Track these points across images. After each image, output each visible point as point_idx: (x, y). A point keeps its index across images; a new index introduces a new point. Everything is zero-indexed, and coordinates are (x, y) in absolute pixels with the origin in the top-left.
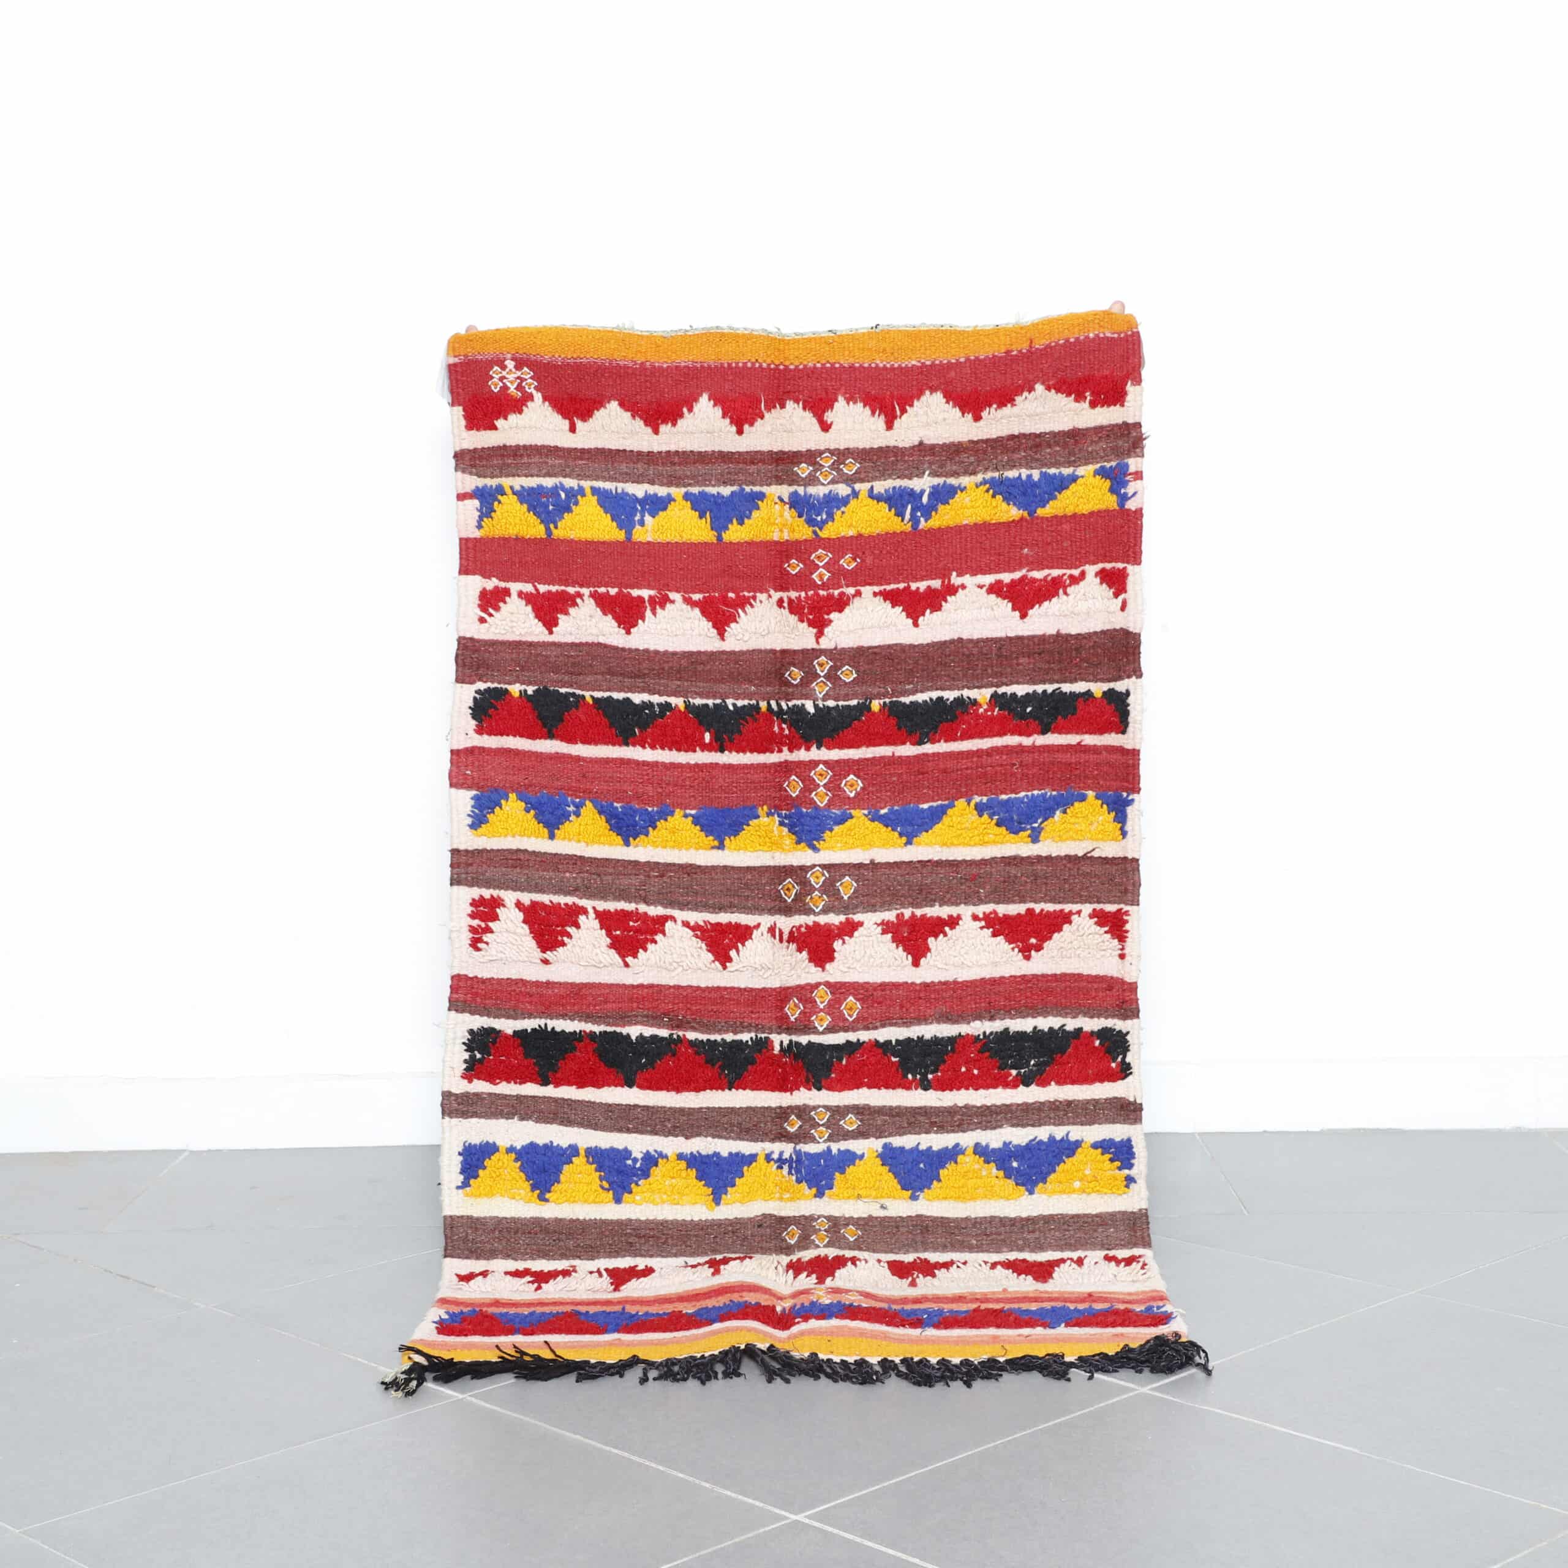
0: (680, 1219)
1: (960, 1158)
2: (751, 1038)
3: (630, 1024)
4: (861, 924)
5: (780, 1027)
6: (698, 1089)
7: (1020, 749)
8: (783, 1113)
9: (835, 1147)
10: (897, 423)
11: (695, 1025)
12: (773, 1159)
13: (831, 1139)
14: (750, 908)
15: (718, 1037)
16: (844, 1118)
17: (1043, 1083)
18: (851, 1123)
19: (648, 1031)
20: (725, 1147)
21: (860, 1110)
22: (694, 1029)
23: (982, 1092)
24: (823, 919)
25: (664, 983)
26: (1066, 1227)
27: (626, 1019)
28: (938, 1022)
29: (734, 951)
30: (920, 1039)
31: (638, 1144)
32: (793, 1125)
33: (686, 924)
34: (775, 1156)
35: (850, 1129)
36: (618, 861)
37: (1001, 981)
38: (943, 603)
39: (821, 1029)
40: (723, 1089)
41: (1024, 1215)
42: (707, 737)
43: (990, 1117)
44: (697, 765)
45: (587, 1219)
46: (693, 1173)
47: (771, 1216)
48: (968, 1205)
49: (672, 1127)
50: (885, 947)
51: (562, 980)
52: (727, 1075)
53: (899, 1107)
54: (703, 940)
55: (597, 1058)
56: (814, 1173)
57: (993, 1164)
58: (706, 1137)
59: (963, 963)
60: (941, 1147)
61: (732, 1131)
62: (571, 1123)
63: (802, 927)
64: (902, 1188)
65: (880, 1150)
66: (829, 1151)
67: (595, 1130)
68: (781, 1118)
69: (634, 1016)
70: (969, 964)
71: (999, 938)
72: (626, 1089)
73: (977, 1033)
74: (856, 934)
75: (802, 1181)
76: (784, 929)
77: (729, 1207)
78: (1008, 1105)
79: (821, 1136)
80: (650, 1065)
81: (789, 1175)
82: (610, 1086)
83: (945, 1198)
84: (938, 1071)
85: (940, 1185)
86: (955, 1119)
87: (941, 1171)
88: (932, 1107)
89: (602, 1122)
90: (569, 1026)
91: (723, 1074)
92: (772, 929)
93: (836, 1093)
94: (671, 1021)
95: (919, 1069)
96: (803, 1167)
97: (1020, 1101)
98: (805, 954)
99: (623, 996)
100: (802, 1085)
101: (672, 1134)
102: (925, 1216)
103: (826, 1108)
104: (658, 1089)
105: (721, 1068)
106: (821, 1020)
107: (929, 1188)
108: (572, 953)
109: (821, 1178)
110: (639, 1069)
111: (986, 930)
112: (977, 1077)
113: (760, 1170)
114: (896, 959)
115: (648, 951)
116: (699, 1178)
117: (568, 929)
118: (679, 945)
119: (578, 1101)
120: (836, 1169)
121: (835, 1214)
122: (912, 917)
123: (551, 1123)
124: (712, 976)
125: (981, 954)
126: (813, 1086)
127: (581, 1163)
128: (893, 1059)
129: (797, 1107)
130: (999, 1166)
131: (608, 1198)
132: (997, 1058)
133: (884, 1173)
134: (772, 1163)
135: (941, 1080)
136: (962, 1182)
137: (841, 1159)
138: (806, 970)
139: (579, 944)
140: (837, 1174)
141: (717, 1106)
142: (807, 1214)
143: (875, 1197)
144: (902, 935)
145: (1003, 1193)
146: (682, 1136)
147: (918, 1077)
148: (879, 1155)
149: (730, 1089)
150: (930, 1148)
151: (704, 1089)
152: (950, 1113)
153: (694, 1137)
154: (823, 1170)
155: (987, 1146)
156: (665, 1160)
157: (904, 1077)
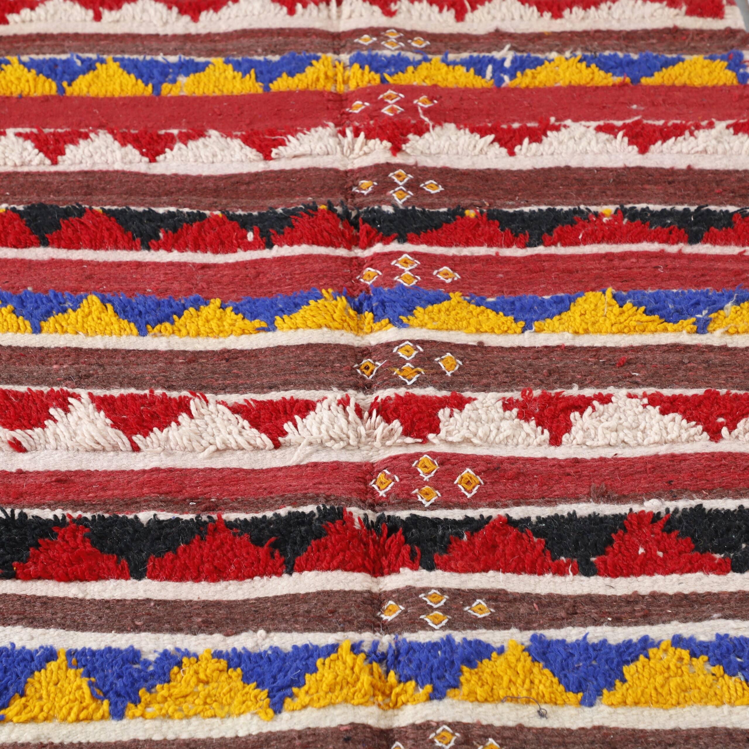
1: (652, 652)
2: (319, 509)
3: (140, 509)
5: (364, 502)
6: (240, 577)
7: (661, 255)
8: (375, 599)
9: (458, 637)
10: (469, 16)
11: (236, 504)
12: (363, 651)
13: (450, 625)
15: (269, 514)
16: (470, 604)
18: (480, 609)
19: (166, 516)
20: (287, 641)
22: (234, 509)
23: (675, 577)
24: (418, 392)
25: (189, 466)
27: (134, 504)
28: (597, 502)
30: (572, 515)
31: (151, 644)
32: (391, 612)
33: (222, 404)
34: (366, 648)
35: (480, 616)
36: (129, 351)
37: (683, 458)
38: (544, 138)
39: (427, 504)
40: (279, 574)
42: (250, 236)
43: (691, 607)
44: (237, 264)
45: (67, 742)
46: (236, 673)
47: (365, 727)
48: (672, 712)
49: (203, 622)
50: (509, 422)
51: (41, 469)
52: (283, 553)
53: (550, 596)
54: (244, 418)
55: (88, 544)
56: (428, 666)
57: (706, 658)
58: (255, 631)
59: (623, 441)
60: (621, 641)
61: (296, 622)
62: (46, 624)
63: (389, 398)
64: (568, 689)
65: (527, 643)
66: (449, 640)
67: (83, 630)
68: (372, 604)
69: (145, 501)
70: (632, 443)
71: (671, 415)
72: (132, 581)
73: (656, 512)
74: (467, 406)
75: (408, 679)
76: (362, 404)
77: (296, 714)
78: (715, 594)
79: (437, 621)
80: (169, 549)
81: (387, 672)
82: (107, 579)
83: (636, 704)
84: (605, 553)
85: (626, 685)
86: (637, 608)
87: (625, 669)
88: (600, 596)
89: (94, 621)
90: (47, 514)
91: (277, 553)
92: (344, 403)
93: (456, 575)
94: (198, 504)
95: (576, 549)
96: (410, 661)
97: (732, 589)
98: (396, 424)
99: (129, 482)
100: (404, 565)
101: (203, 631)
102: (608, 728)
103: (442, 591)
104: (182, 578)
105: (274, 545)
106: (427, 494)
107: (609, 690)
108: (55, 434)
109: (439, 673)
110: (152, 556)
111: (649, 407)
112: (664, 560)
113: (344, 663)
114: (528, 435)
115: (165, 430)
116: (246, 679)
117: (52, 411)
118: (211, 425)
119: (58, 598)
120: (462, 663)
121: (465, 720)
122: (543, 396)
123: (14, 624)
124: (259, 455)
125: (648, 432)
126: (420, 565)
127: (59, 668)
128: (535, 540)
129: (397, 591)
130: (714, 661)
131: (101, 712)
132: (689, 538)
133: (536, 670)
134: (362, 656)
135: (609, 561)
136: (660, 679)
137: (469, 649)
138: (399, 441)
139: (67, 426)
140: (465, 669)
141: (271, 595)
142: (418, 722)
143: (528, 701)
144: (532, 411)
145: (727, 695)
146: (220, 632)
147: (575, 560)
148: (527, 650)
149: (289, 573)
150: (605, 641)
151: (251, 576)
152: (628, 602)
153: (238, 633)
154: (441, 663)
155: (691, 639)
156: (193, 660)
157: (553, 560)
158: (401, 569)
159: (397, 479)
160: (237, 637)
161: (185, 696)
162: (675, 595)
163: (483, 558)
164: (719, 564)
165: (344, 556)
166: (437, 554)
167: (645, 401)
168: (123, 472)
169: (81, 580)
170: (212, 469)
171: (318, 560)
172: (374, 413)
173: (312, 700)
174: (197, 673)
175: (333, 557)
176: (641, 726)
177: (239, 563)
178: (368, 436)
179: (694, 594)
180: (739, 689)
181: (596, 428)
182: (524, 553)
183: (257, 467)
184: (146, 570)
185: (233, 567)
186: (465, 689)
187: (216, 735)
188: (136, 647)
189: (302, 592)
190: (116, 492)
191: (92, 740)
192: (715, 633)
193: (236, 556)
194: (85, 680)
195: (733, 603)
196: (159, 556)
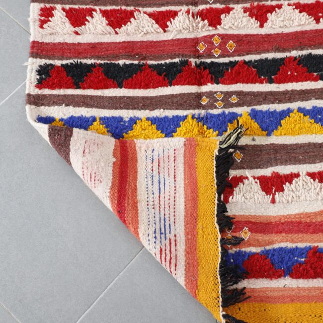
1: (291, 114)
2: (180, 60)
3: (119, 59)
4: (233, 9)
5: (195, 55)
6: (154, 87)
8: (199, 96)
9: (227, 111)
11: (151, 57)
12: (195, 118)
13: (224, 107)
14: (176, 3)
15: (163, 62)
16: (231, 97)
18: (234, 99)
19: (128, 62)
20: (170, 113)
21: (239, 94)
22: (151, 60)
23: (300, 83)
24: (214, 6)
25: (135, 40)
27: (117, 57)
28: (275, 52)
29: (169, 22)
30: (266, 59)
31: (126, 114)
32: (205, 101)
33: (145, 13)
34: (196, 116)
35: (234, 102)
37: (306, 32)
39: (217, 56)
40: (167, 86)
43: (305, 95)
46: (154, 126)
48: (296, 137)
49: (143, 105)
50: (246, 18)
51: (85, 42)
52: (168, 79)
53: (258, 92)
54: (153, 19)
55: (103, 75)
56: (217, 124)
57: (308, 116)
58: (160, 109)
59: (285, 25)
60: (281, 110)
61: (173, 106)
62: (91, 106)
63: (203, 10)
64: (262, 130)
65: (250, 112)
66: (224, 113)
67: (104, 109)
69: (121, 55)
70: (288, 26)
71: (303, 13)
72: (119, 89)
73: (295, 56)
74: (231, 12)
75: (210, 128)
76: (194, 11)
78: (313, 90)
79: (220, 105)
80: (130, 77)
81: (204, 125)
82: (111, 88)
83: (285, 135)
84: (277, 74)
85: (282, 128)
86: (287, 96)
87: (282, 121)
88: (274, 92)
89: (107, 105)
90: (89, 62)
91: (166, 79)
92: (188, 12)
93: (226, 85)
94: (139, 57)
95: (267, 73)
96: (211, 121)
97: (319, 87)
98: (206, 21)
99: (115, 47)
100: (209, 82)
101: (143, 109)
102: (275, 144)
103: (222, 92)
104: (135, 88)
105: (165, 75)
106: (217, 52)
107: (276, 130)
108: (89, 28)
109: (221, 126)
111: (295, 10)
112: (297, 76)
113: (189, 123)
114: (252, 24)
115: (126, 26)
116: (158, 129)
117: (87, 18)
118: (142, 22)
119: (95, 96)
120: (228, 122)
122: (258, 5)
123: (82, 107)
124: (159, 35)
125: (294, 21)
126: (214, 82)
127: (97, 125)
128: (253, 69)
129: (206, 92)
130: (312, 118)
132: (306, 68)
133: (252, 123)
134: (195, 119)
135: (278, 78)
136: (293, 125)
137: (230, 116)
138: (207, 29)
139: (93, 24)
140: (229, 124)
141: (164, 94)
143: (250, 135)
144: (254, 13)
145: (315, 131)
146: (148, 109)
147: (267, 77)
148: (249, 115)
149: (171, 86)
150: (275, 110)
151: (158, 87)
152: (284, 94)
153: (154, 110)
154: (221, 122)
155: (304, 108)
156: (140, 121)
157: (259, 78)
158: (208, 84)
159: (206, 46)
161: (138, 135)
162: (300, 90)
163: (236, 78)
164: (315, 77)
165: (189, 80)
166: (220, 78)
167: (294, 7)
168: (113, 43)
169: (102, 89)
170: (143, 42)
171: (180, 81)
172: (199, 17)
174: (141, 126)
175: (185, 81)
176: (286, 143)
177: (153, 82)
178: (196, 26)
179: (306, 90)
180: (319, 128)
181: (276, 20)
182: (249, 75)
183: (158, 40)
184: (123, 85)
185: (152, 84)
188: (121, 116)
189: (175, 94)
190: (112, 52)
192: (312, 106)
193: (152, 80)
194: (106, 129)
195: (319, 93)
196: (127, 79)
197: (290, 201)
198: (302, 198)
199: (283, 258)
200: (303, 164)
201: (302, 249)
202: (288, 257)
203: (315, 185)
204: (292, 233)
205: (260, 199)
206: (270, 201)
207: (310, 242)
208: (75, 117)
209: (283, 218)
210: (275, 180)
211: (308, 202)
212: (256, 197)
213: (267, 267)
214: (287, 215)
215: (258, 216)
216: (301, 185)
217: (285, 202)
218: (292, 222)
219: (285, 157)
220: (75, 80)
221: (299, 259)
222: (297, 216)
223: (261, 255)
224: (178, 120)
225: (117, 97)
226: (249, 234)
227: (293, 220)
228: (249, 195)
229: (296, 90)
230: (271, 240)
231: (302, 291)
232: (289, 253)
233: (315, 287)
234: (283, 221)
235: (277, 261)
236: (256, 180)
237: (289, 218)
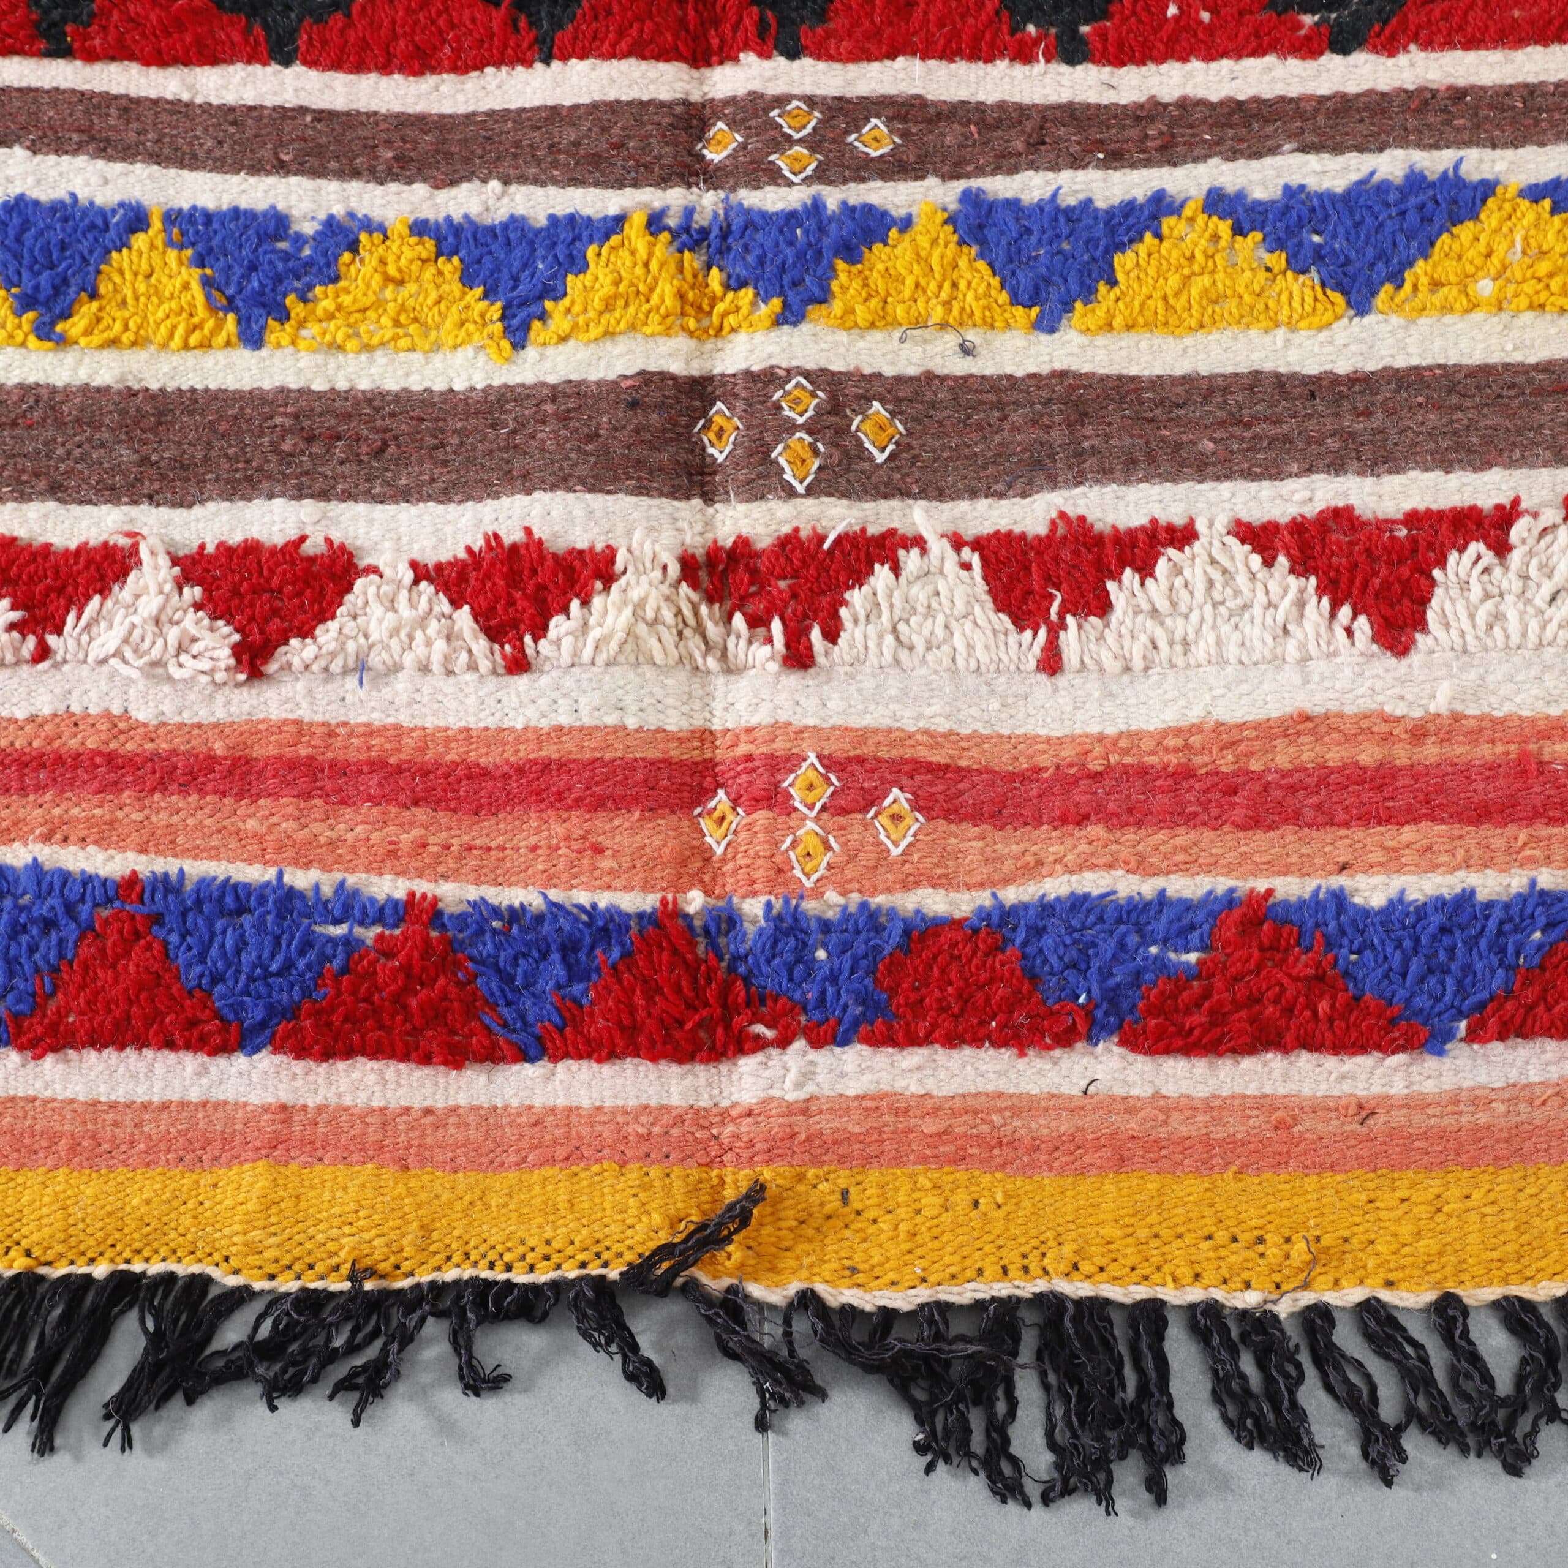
0: (416, 387)
1: (1168, 224)
6: (461, 66)
8: (694, 118)
9: (833, 197)
12: (666, 228)
13: (821, 176)
16: (858, 129)
17: (1390, 47)
18: (875, 139)
20: (539, 203)
21: (901, 111)
23: (1225, 65)
26: (1454, 399)
31: (306, 200)
32: (721, 146)
34: (672, 222)
35: (875, 154)
40: (528, 64)
41: (1342, 368)
43: (1247, 127)
45: (171, 387)
46: (451, 267)
47: (664, 376)
48: (1188, 341)
49: (396, 158)
52: (533, 24)
53: (1002, 106)
56: (778, 261)
57: (1258, 236)
58: (485, 181)
60: (1116, 201)
61: (555, 165)
62: (127, 153)
64: (1015, 300)
65: (953, 206)
66: (816, 206)
67: (192, 168)
68: (688, 128)
72: (274, 68)
75: (742, 284)
77: (550, 351)
78: (1291, 100)
79: (797, 167)
81: (709, 267)
82: (232, 63)
83: (1129, 328)
84: (1106, 15)
85: (1116, 291)
86: (1151, 131)
87: (1118, 259)
88: (1088, 106)
89: (209, 151)
93: (837, 66)
95: (1056, 9)
96: (746, 248)
97: (1324, 88)
100: (746, 47)
101: (395, 178)
102: (1078, 376)
103: (811, 101)
104: (359, 67)
105: (518, 6)
107: (1087, 303)
109: (795, 274)
110: (308, 20)
112: (1210, 29)
113: (633, 253)
116: (467, 280)
119: (147, 99)
120: (837, 254)
121: (836, 366)
123: (75, 152)
126: (776, 47)
127: (152, 247)
129: (732, 101)
130: (1275, 244)
131: (224, 334)
133: (963, 263)
134: (665, 236)
135: (1112, 36)
136: (1174, 280)
137: (849, 225)
140: (841, 265)
141: (513, 106)
142: (755, 368)
143: (944, 326)
145: (1286, 311)
146: (425, 180)
147: (1053, 31)
148: (951, 220)
149: (547, 62)
150: (1089, 201)
151: (480, 67)
152: (1138, 118)
153: (453, 183)
154: (800, 256)
155: (1240, 196)
156: (377, 237)
157: (1013, 32)
158: (742, 55)
160: (453, 191)
161: (364, 310)
162: (1222, 103)
163: (888, 31)
164: (1308, 38)
165: (641, 31)
166: (804, 27)
169: (186, 64)
171: (595, 38)
173: (575, 326)
174: (383, 262)
175: (621, 34)
176: (1133, 371)
177: (457, 39)
179: (1256, 100)
180: (1309, 300)
182: (963, 16)
184: (296, 50)
185: (447, 50)
186: (837, 306)
187: (416, 384)
188: (281, 206)
189: (568, 103)
191: (213, 386)
192: (1281, 182)
193: (452, 26)
194: (197, 272)
195: (1321, 120)
196: (319, 20)
197: (1138, 663)
198: (1200, 652)
199: (1086, 948)
200: (1218, 479)
201: (1188, 906)
202: (1113, 943)
203: (1273, 586)
204: (1140, 823)
205: (980, 652)
206: (1033, 664)
207: (1230, 870)
208: (36, 203)
209: (1098, 750)
210: (1066, 555)
211: (1229, 669)
212: (958, 641)
213: (1002, 990)
214: (1120, 735)
215: (969, 738)
216: (1200, 586)
217: (1111, 665)
218: (1143, 771)
219: (1128, 441)
220: (46, 12)
221: (1172, 956)
222: (1170, 742)
223: (976, 931)
224: (577, 238)
225: (262, 107)
226: (915, 822)
227: (1150, 760)
228: (926, 632)
229: (1201, 102)
230: (1029, 858)
231: (1175, 1117)
232: (1119, 921)
233: (1244, 1097)
234: (1095, 766)
235: (1053, 960)
236: (966, 552)
237: (1127, 752)
